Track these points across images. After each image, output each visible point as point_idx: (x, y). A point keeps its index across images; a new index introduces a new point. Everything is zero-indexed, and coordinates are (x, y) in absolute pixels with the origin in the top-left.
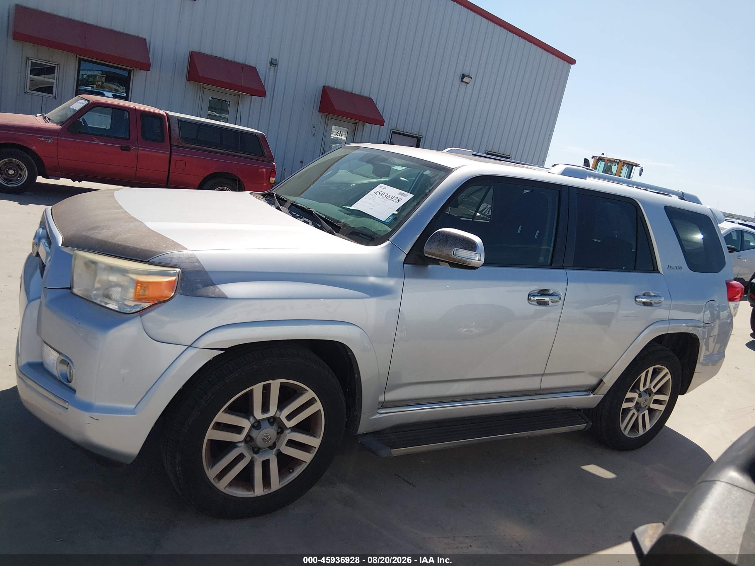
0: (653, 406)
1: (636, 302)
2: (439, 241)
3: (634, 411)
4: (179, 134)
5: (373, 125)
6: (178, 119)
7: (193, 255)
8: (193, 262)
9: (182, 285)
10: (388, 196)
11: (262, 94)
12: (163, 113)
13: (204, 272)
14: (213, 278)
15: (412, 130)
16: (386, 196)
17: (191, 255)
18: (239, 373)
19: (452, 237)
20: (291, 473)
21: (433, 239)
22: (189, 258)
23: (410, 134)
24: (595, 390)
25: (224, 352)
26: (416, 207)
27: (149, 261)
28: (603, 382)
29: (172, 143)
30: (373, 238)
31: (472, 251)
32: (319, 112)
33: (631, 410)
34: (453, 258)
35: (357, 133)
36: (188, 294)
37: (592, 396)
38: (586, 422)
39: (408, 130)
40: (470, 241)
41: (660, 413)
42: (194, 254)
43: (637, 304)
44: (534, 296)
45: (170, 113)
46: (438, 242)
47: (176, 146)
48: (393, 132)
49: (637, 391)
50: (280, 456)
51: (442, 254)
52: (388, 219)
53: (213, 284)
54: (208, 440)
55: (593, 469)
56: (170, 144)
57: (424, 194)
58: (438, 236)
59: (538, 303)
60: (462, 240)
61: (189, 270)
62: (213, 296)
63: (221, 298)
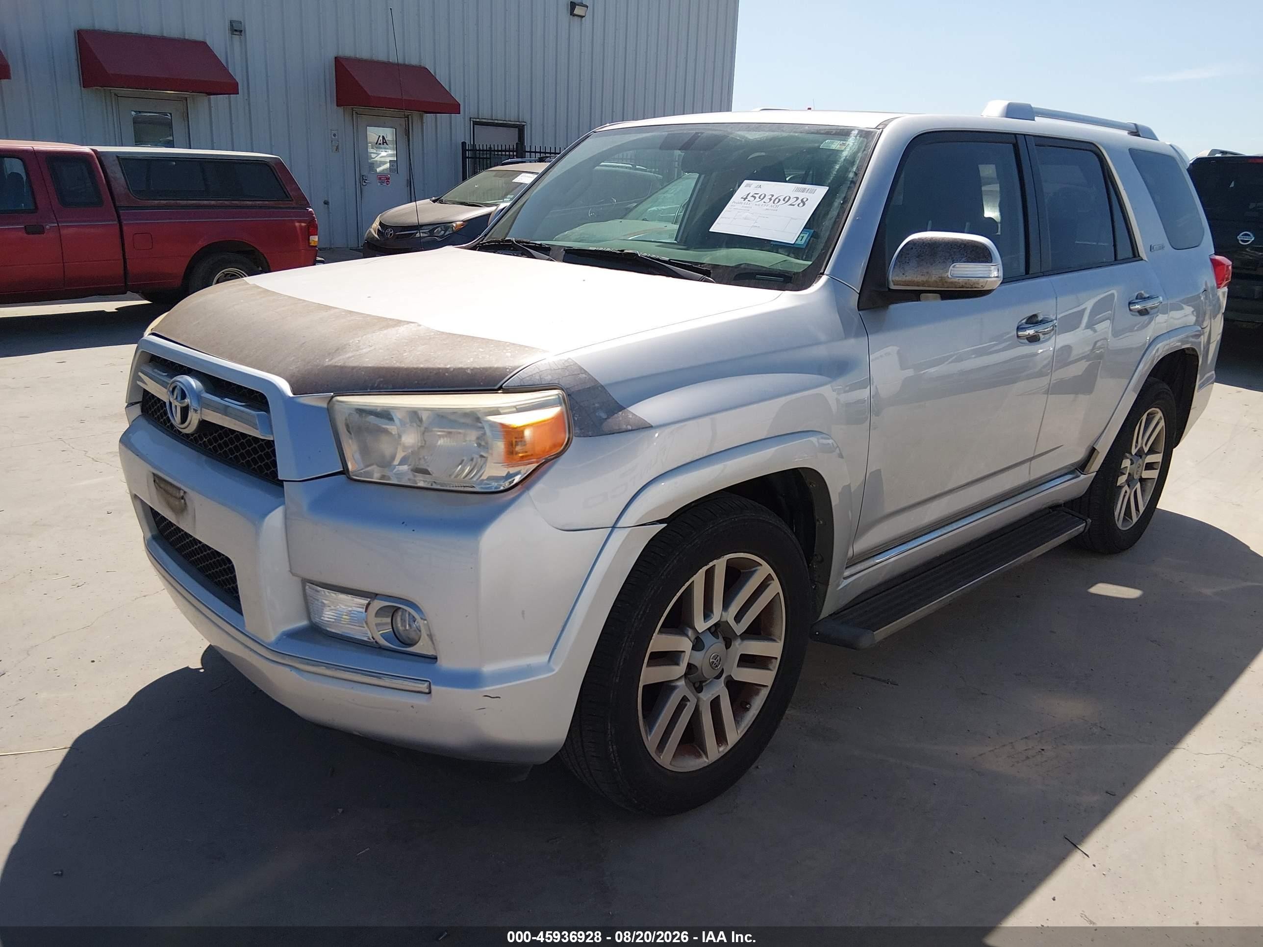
0: (1146, 474)
1: (1132, 313)
2: (917, 257)
3: (1126, 488)
4: (126, 186)
5: (438, 114)
6: (117, 157)
7: (570, 361)
8: (576, 373)
9: (576, 419)
10: (775, 200)
11: (231, 88)
12: (86, 149)
13: (600, 388)
14: (617, 395)
15: (505, 114)
16: (770, 199)
17: (566, 361)
18: (677, 558)
19: (941, 245)
20: (748, 709)
21: (903, 257)
22: (565, 369)
23: (505, 122)
24: (1085, 467)
25: (666, 525)
26: (845, 206)
27: (501, 386)
28: (1096, 451)
29: (117, 204)
30: (789, 277)
31: (985, 262)
32: (337, 106)
33: (1123, 487)
34: (952, 283)
35: (413, 136)
36: (590, 433)
37: (1082, 476)
38: (1084, 520)
39: (499, 115)
40: (977, 247)
41: (1153, 484)
42: (569, 359)
43: (1133, 315)
44: (1025, 329)
45: (100, 149)
46: (917, 259)
47: (128, 208)
48: (475, 123)
49: (1127, 455)
50: (733, 685)
51: (930, 280)
52: (800, 238)
53: (621, 408)
54: (644, 687)
55: (1102, 589)
56: (115, 205)
57: (849, 182)
58: (912, 248)
59: (1027, 339)
60: (963, 246)
61: (576, 388)
62: (630, 427)
63: (643, 428)
